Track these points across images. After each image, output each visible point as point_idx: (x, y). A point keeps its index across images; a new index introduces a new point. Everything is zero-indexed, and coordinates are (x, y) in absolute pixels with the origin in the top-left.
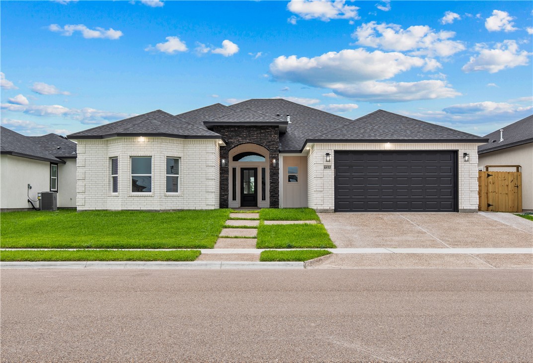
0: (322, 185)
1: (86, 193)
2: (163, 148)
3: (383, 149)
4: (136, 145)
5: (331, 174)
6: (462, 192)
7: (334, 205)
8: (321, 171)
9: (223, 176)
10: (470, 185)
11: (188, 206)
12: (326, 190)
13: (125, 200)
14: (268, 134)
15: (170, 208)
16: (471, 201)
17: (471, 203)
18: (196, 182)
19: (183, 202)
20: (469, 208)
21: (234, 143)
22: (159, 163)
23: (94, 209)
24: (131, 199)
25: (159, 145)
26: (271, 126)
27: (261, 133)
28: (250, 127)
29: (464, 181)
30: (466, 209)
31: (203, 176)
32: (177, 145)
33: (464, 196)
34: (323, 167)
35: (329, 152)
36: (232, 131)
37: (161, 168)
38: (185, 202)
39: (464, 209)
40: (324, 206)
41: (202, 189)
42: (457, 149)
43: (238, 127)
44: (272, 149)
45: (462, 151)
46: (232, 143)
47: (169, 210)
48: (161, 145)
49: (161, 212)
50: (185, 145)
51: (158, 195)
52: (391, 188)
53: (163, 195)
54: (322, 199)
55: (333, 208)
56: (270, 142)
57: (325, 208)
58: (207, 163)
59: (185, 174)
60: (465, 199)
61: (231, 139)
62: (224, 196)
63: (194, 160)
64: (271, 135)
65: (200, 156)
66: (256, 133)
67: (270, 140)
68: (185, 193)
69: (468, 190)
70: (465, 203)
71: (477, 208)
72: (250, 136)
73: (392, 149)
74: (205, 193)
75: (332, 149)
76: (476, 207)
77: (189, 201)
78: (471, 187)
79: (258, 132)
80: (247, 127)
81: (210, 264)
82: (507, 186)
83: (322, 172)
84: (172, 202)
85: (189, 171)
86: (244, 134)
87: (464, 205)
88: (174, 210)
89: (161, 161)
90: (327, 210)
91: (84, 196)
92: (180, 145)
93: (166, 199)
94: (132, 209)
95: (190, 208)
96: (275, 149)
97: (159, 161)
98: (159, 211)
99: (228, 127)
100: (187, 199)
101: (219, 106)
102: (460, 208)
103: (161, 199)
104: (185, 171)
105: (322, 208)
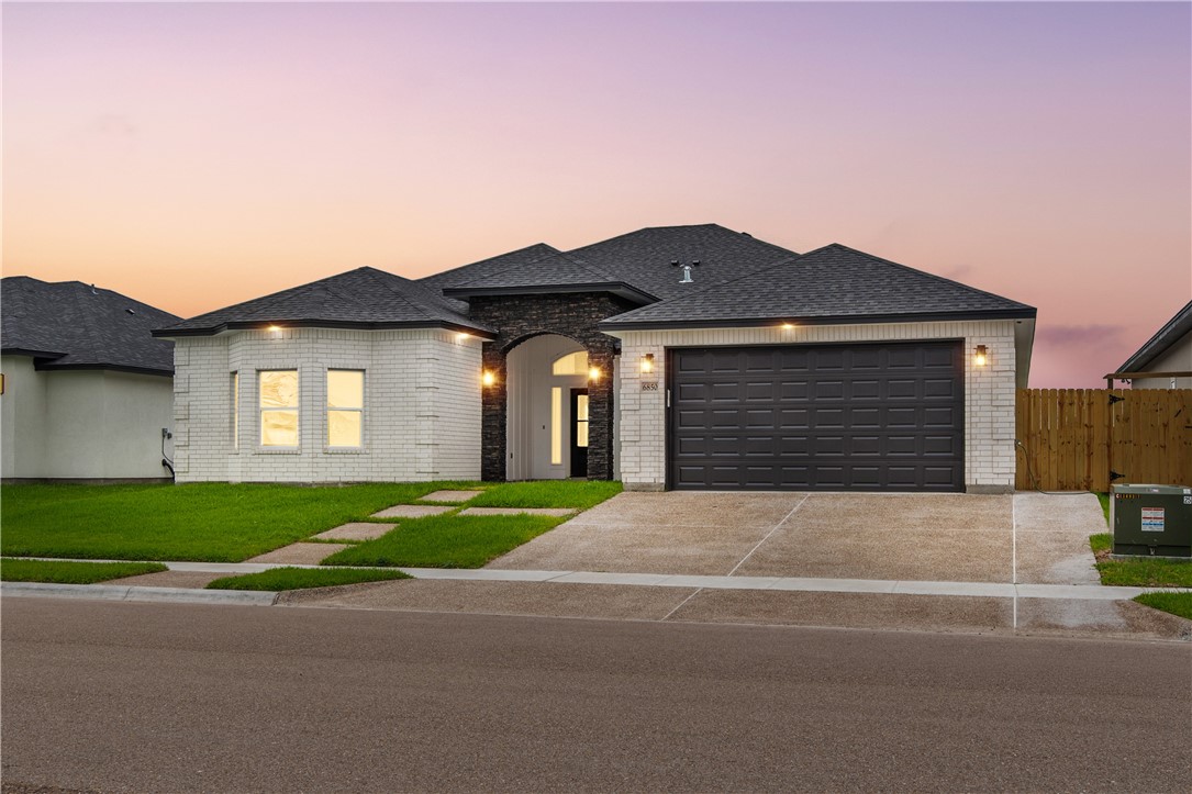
0: (638, 428)
1: (191, 447)
2: (320, 351)
3: (778, 341)
4: (266, 347)
5: (657, 401)
6: (973, 442)
7: (663, 474)
8: (633, 397)
9: (490, 409)
10: (995, 425)
11: (381, 474)
12: (647, 438)
13: (248, 460)
14: (585, 312)
15: (337, 479)
16: (995, 465)
17: (996, 471)
18: (397, 423)
19: (369, 465)
20: (990, 482)
21: (512, 334)
22: (310, 384)
23: (205, 480)
24: (257, 460)
25: (311, 345)
26: (591, 294)
27: (570, 310)
28: (546, 297)
29: (979, 414)
30: (983, 486)
31: (410, 409)
32: (356, 343)
33: (977, 453)
34: (638, 386)
35: (653, 350)
36: (508, 308)
37: (315, 394)
38: (374, 465)
39: (977, 486)
40: (641, 475)
41: (408, 437)
42: (960, 335)
43: (521, 297)
44: (592, 346)
45: (974, 340)
46: (508, 335)
47: (337, 483)
48: (316, 346)
49: (315, 487)
50: (375, 343)
51: (308, 451)
52: (803, 434)
53: (321, 451)
54: (638, 459)
55: (663, 481)
56: (588, 330)
57: (643, 481)
58: (418, 380)
59: (375, 405)
60: (979, 459)
61: (505, 325)
62: (490, 453)
63: (393, 376)
64: (590, 313)
65: (405, 366)
66: (557, 311)
67: (589, 325)
68: (374, 446)
69: (990, 436)
70: (979, 470)
71: (1013, 482)
72: (545, 319)
73: (799, 341)
74: (414, 446)
75: (659, 343)
76: (1009, 480)
77: (383, 465)
78: (995, 431)
79: (564, 307)
80: (538, 297)
81: (110, 591)
82: (1165, 426)
83: (637, 396)
84: (342, 465)
85: (382, 400)
86: (534, 313)
87: (977, 476)
88: (347, 483)
89: (315, 379)
90: (649, 485)
91: (188, 452)
92: (361, 343)
93: (329, 460)
94: (261, 480)
95: (385, 480)
96: (598, 345)
97: (310, 379)
98: (311, 485)
99: (499, 299)
100: (379, 460)
101: (541, 249)
102: (967, 482)
103: (315, 460)
104: (374, 400)
105: (637, 481)
